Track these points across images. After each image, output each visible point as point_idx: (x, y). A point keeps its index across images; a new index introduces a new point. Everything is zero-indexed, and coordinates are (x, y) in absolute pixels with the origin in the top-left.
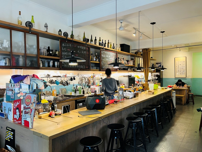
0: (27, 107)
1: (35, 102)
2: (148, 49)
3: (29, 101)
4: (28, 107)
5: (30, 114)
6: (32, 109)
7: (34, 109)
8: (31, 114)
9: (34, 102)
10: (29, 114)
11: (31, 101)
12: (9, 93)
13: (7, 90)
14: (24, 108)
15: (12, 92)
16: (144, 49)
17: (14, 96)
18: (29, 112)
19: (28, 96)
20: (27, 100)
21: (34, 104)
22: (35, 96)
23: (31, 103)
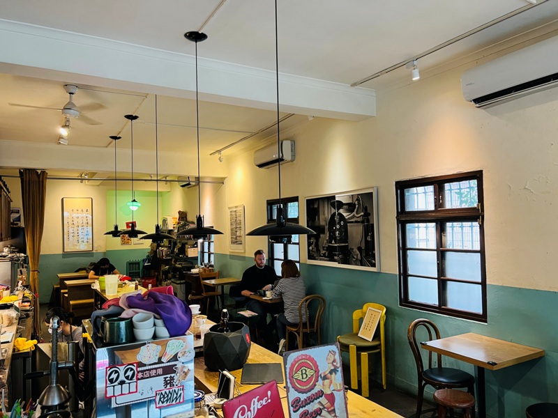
0: (303, 397)
1: (336, 368)
2: (44, 172)
3: (310, 372)
4: (309, 394)
5: (329, 412)
6: (329, 392)
7: (339, 391)
8: (334, 411)
9: (333, 368)
10: (324, 413)
11: (317, 371)
12: (136, 392)
13: (109, 380)
14: (292, 406)
15: (165, 378)
16: (29, 170)
17: (182, 391)
18: (321, 407)
19: (300, 358)
20: (300, 373)
21: (336, 374)
22: (330, 352)
23: (322, 376)
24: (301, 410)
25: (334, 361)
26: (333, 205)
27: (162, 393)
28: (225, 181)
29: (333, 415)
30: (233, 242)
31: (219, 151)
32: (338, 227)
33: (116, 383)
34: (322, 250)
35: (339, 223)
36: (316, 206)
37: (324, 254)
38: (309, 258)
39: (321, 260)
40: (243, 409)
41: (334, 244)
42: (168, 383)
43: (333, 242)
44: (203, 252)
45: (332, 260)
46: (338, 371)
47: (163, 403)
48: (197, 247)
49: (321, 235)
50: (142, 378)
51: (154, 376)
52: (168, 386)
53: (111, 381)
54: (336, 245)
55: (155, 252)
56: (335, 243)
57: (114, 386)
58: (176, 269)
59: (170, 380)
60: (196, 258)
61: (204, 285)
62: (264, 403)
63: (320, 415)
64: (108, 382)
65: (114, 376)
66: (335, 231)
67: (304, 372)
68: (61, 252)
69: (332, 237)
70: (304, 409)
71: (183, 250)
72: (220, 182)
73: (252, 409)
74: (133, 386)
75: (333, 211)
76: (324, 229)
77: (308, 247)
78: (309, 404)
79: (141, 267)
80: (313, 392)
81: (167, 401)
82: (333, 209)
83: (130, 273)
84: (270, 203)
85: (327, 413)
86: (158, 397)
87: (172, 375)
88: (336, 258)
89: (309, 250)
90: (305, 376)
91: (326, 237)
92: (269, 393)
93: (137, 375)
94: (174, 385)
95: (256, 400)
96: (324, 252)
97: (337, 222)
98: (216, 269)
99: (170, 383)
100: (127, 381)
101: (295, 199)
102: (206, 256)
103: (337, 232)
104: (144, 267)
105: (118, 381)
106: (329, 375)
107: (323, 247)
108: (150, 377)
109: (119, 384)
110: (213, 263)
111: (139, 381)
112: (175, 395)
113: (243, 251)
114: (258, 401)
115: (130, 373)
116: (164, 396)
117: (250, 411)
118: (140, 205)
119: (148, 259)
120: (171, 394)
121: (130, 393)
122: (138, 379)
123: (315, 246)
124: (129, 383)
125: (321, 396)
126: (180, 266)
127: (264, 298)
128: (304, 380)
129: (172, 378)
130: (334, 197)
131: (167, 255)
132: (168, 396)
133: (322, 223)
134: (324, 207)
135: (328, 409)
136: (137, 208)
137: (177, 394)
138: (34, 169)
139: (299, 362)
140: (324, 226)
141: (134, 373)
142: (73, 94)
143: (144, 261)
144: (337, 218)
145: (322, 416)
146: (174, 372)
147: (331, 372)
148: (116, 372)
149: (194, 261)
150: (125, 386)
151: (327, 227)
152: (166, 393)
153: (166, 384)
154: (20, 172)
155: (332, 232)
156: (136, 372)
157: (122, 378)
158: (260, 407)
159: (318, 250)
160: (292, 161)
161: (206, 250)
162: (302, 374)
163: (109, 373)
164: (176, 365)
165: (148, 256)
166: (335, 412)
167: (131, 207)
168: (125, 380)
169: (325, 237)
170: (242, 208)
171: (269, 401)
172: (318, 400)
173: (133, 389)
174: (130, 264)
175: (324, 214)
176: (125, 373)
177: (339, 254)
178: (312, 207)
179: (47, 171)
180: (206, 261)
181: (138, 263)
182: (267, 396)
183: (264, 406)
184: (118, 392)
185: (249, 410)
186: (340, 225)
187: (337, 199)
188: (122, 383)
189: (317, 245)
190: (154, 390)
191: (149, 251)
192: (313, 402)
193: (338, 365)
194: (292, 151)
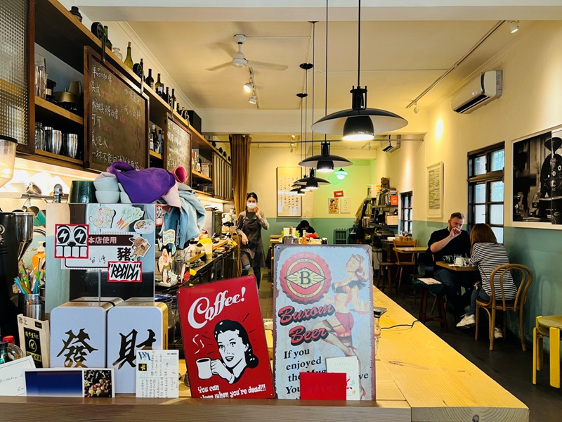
0: (300, 307)
1: (361, 280)
2: (247, 136)
3: (315, 278)
4: (309, 306)
5: (340, 339)
6: (344, 312)
7: (362, 313)
8: (349, 339)
9: (356, 279)
10: (331, 337)
11: (327, 278)
12: (87, 257)
13: (59, 239)
14: (279, 315)
15: (120, 249)
16: (236, 135)
17: (139, 268)
18: (328, 329)
19: (302, 256)
20: (300, 275)
21: (360, 288)
22: (353, 256)
23: (336, 286)
24: (293, 325)
25: (359, 270)
26: (548, 145)
27: (115, 266)
28: (425, 138)
29: (348, 344)
30: (431, 207)
31: (415, 101)
32: (554, 174)
33: (66, 244)
34: (531, 207)
35: (556, 168)
36: (525, 150)
37: (534, 213)
38: (515, 220)
39: (529, 221)
40: (204, 302)
41: (547, 198)
42: (124, 255)
43: (547, 195)
44: (403, 221)
45: (544, 219)
46: (364, 285)
47: (116, 276)
48: (397, 214)
49: (531, 188)
50: (94, 244)
51: (106, 245)
52: (123, 259)
53: (61, 240)
54: (550, 199)
55: (360, 221)
56: (550, 197)
57: (64, 246)
58: (376, 238)
59: (126, 252)
60: (396, 227)
61: (398, 253)
62: (234, 301)
63: (324, 338)
64: (58, 241)
65: (64, 235)
66: (549, 180)
67: (305, 275)
68: (276, 217)
69: (546, 189)
70: (298, 324)
71: (382, 218)
72: (420, 139)
73: (216, 304)
74: (84, 250)
75: (548, 152)
76: (535, 179)
77: (514, 205)
78: (308, 319)
79: (347, 236)
80: (317, 305)
81: (122, 275)
82: (547, 150)
83: (337, 241)
84: (473, 157)
85: (337, 339)
86: (111, 269)
87: (128, 247)
88: (549, 216)
89: (514, 209)
90: (306, 281)
91: (537, 190)
92: (243, 290)
93: (88, 240)
94: (129, 259)
95: (223, 294)
96: (534, 210)
97: (553, 167)
98: (414, 238)
99: (125, 255)
100: (77, 244)
101: (500, 146)
102: (406, 223)
103: (553, 181)
104: (350, 236)
105: (68, 242)
106: (348, 288)
107: (533, 204)
108: (102, 244)
109: (69, 245)
110: (411, 232)
111: (89, 247)
112: (131, 272)
113: (440, 216)
114: (226, 297)
115: (80, 236)
116: (118, 269)
117: (214, 307)
118: (346, 173)
119: (354, 228)
120: (126, 269)
121: (80, 257)
122: (89, 244)
123: (523, 203)
124: (80, 247)
125: (330, 314)
126: (380, 235)
127: (450, 265)
128: (303, 286)
129: (128, 251)
130: (550, 134)
131: (370, 224)
132: (122, 270)
133: (533, 171)
134: (536, 149)
135: (339, 333)
136: (344, 177)
137: (133, 270)
138: (239, 135)
139: (299, 261)
140: (535, 176)
141: (85, 236)
142: (241, 43)
143: (350, 230)
144: (552, 163)
145: (327, 341)
146: (130, 244)
147: (352, 284)
148: (66, 231)
149: (394, 230)
150: (75, 249)
151: (539, 176)
152: (120, 265)
153: (121, 256)
154: (230, 138)
155: (545, 181)
156: (87, 236)
157: (72, 239)
158: (227, 304)
159: (526, 208)
160: (498, 97)
161: (406, 218)
162: (302, 278)
163: (58, 231)
164: (132, 236)
165: (354, 226)
166: (351, 341)
167: (338, 176)
168: (75, 242)
169: (535, 191)
170: (440, 166)
171: (243, 300)
172: (324, 318)
173: (83, 254)
174: (337, 232)
175: (536, 159)
176: (76, 234)
177: (554, 212)
178: (520, 152)
179: (250, 136)
180: (406, 229)
181: (345, 232)
182: (241, 294)
183: (233, 305)
184: (67, 254)
185: (212, 305)
186: (557, 171)
187: (553, 136)
188: (72, 245)
189: (525, 202)
190: (107, 260)
191: (355, 220)
192: (314, 317)
193: (366, 277)
194: (497, 83)
